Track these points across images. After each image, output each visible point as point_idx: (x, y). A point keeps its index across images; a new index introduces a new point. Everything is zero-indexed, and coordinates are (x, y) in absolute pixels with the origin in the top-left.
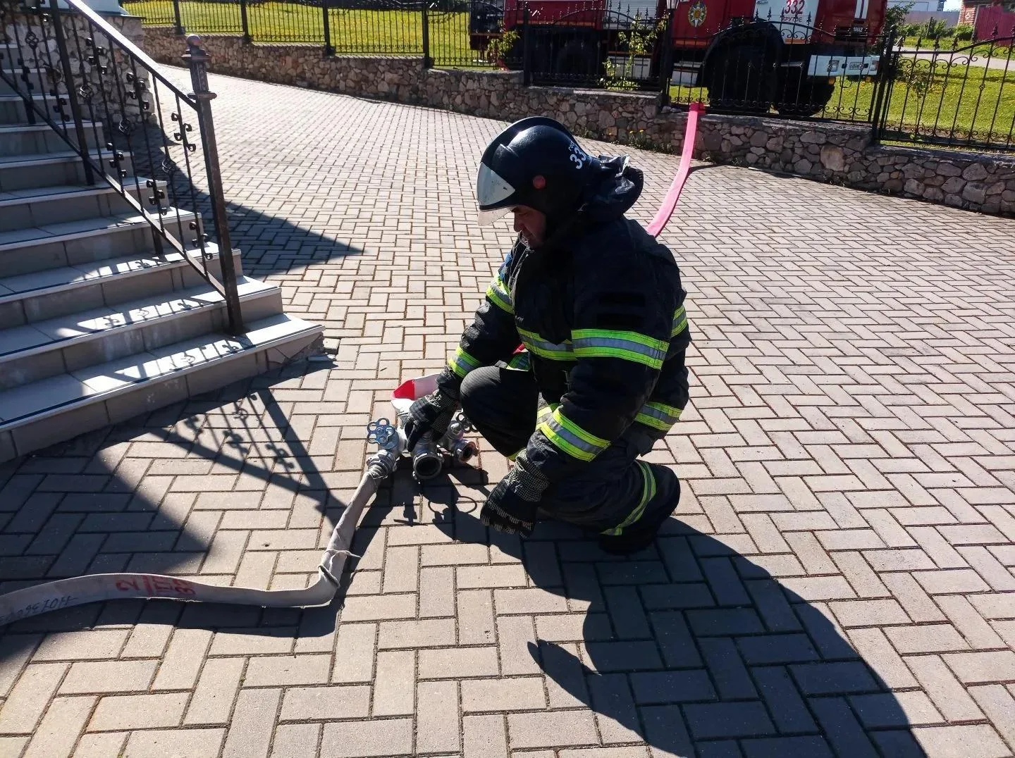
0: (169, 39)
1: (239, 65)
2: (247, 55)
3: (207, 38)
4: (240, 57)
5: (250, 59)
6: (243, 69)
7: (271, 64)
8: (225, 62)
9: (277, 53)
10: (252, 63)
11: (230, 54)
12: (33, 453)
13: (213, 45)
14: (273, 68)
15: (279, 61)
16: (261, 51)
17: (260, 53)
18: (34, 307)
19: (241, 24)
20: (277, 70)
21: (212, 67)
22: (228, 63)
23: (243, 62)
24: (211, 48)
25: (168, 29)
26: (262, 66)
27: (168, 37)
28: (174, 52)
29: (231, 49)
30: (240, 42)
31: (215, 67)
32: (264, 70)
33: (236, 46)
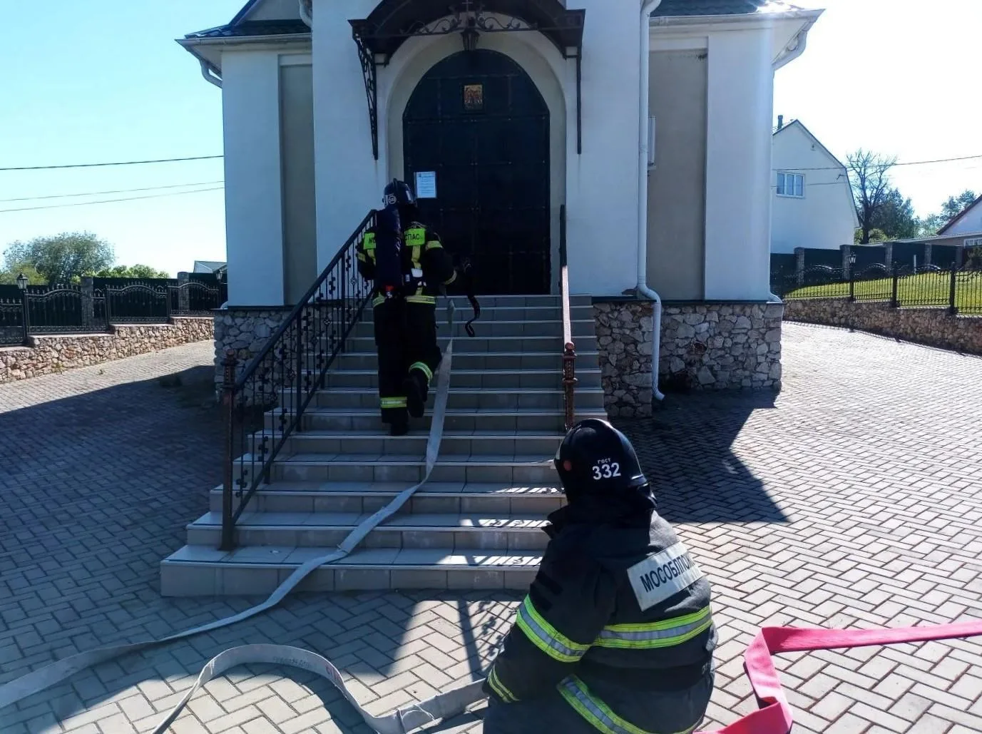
0: (883, 312)
1: (940, 334)
2: (948, 326)
3: (915, 311)
4: (941, 328)
5: (950, 329)
6: (943, 338)
7: (970, 334)
8: (927, 332)
9: (977, 325)
10: (952, 333)
11: (933, 325)
12: (398, 589)
13: (919, 317)
14: (971, 339)
15: (978, 332)
16: (962, 322)
17: (961, 325)
18: (467, 503)
19: (948, 297)
20: (975, 341)
21: (915, 337)
22: (931, 332)
23: (943, 332)
24: (917, 319)
25: (884, 303)
26: (961, 336)
27: (883, 310)
28: (886, 322)
29: (934, 320)
30: (944, 314)
31: (918, 337)
32: (962, 340)
33: (939, 318)
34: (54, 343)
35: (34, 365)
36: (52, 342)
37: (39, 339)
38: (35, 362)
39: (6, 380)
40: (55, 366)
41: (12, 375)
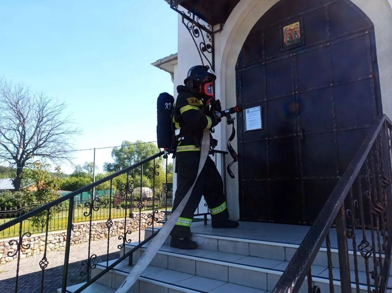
34: (144, 216)
35: (132, 227)
36: (143, 215)
37: (136, 214)
38: (133, 225)
39: (116, 234)
40: (143, 226)
41: (120, 232)
